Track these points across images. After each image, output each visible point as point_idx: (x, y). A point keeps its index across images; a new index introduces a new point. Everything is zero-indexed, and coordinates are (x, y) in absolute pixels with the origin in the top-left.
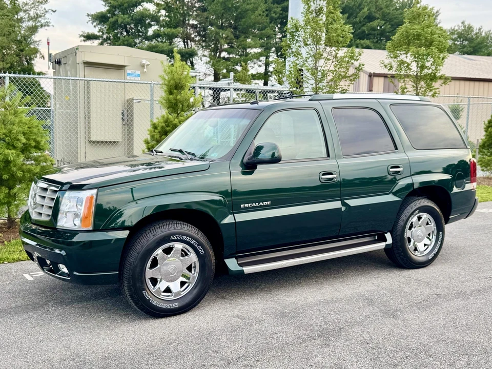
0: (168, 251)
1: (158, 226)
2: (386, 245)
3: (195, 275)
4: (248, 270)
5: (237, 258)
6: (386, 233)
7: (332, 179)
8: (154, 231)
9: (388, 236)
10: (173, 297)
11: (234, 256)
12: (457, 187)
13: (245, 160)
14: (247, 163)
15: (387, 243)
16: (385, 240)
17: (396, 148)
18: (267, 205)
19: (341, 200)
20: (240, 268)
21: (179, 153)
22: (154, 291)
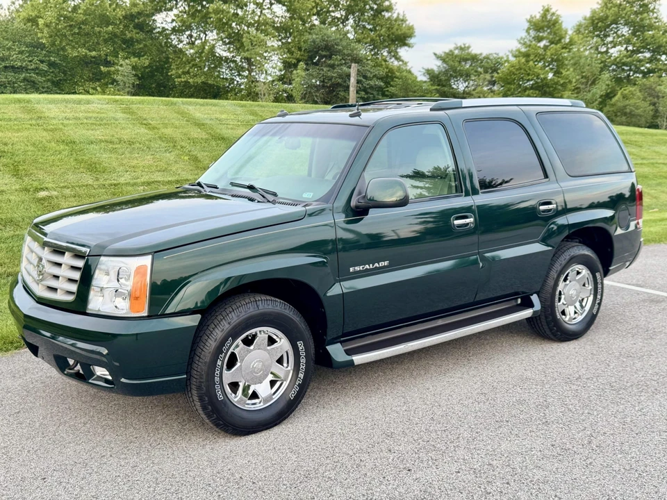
2: (534, 312)
4: (358, 359)
6: (532, 295)
7: (468, 224)
9: (535, 298)
12: (621, 228)
13: (353, 203)
14: (357, 207)
15: (535, 309)
17: (546, 176)
18: (384, 267)
19: (479, 253)
20: (348, 358)
21: (248, 190)
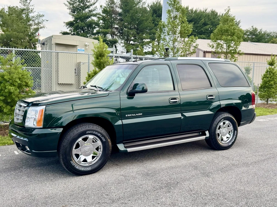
0: (85, 139)
1: (80, 126)
2: (206, 137)
3: (100, 152)
4: (129, 150)
5: (124, 143)
6: (206, 131)
7: (176, 102)
8: (78, 129)
9: (207, 132)
10: (88, 164)
11: (122, 142)
12: (244, 107)
13: (129, 91)
14: (130, 93)
15: (206, 136)
16: (205, 135)
17: (211, 86)
18: (140, 115)
19: (181, 113)
20: (126, 149)
21: (95, 88)
22: (77, 161)
